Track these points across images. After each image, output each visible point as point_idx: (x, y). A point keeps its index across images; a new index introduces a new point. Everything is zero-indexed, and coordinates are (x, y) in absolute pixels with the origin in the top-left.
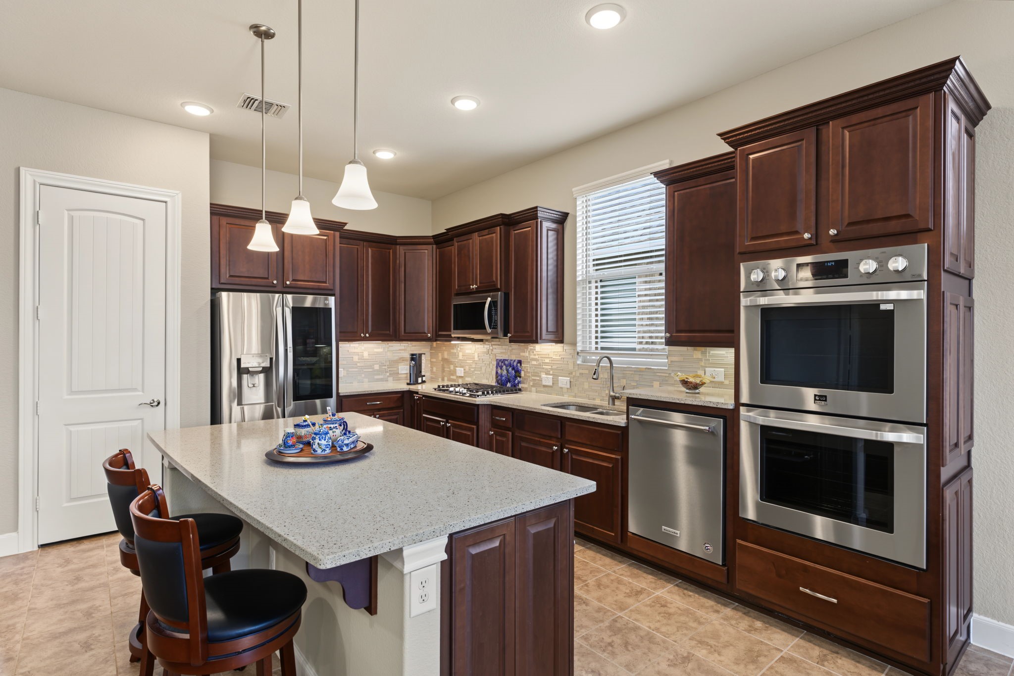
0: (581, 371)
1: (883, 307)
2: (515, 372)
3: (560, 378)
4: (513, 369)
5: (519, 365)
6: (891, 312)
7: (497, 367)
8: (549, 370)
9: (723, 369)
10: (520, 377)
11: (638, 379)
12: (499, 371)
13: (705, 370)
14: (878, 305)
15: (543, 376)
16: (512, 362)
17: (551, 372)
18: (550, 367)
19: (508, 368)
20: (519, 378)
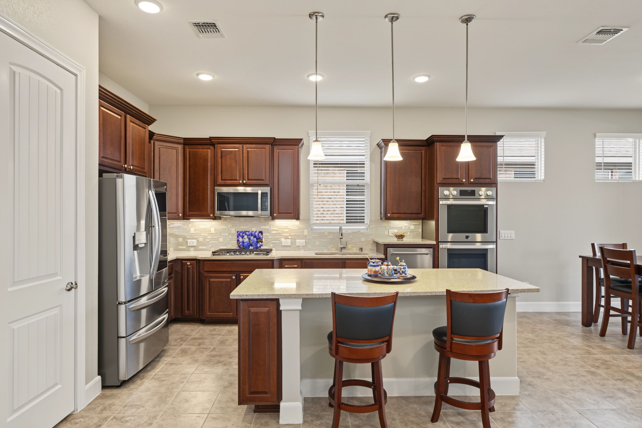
0: (313, 235)
1: (485, 206)
2: (257, 239)
3: (297, 240)
4: (255, 237)
5: (260, 234)
6: (487, 208)
7: (238, 237)
8: (288, 236)
9: (397, 230)
10: (262, 242)
11: (352, 237)
12: (241, 239)
13: (388, 231)
14: (484, 206)
15: (283, 240)
16: (253, 233)
17: (290, 237)
18: (289, 234)
19: (250, 237)
20: (260, 243)
